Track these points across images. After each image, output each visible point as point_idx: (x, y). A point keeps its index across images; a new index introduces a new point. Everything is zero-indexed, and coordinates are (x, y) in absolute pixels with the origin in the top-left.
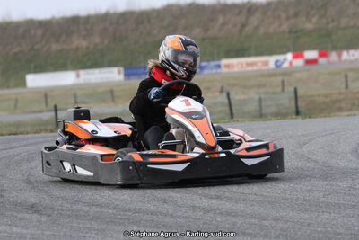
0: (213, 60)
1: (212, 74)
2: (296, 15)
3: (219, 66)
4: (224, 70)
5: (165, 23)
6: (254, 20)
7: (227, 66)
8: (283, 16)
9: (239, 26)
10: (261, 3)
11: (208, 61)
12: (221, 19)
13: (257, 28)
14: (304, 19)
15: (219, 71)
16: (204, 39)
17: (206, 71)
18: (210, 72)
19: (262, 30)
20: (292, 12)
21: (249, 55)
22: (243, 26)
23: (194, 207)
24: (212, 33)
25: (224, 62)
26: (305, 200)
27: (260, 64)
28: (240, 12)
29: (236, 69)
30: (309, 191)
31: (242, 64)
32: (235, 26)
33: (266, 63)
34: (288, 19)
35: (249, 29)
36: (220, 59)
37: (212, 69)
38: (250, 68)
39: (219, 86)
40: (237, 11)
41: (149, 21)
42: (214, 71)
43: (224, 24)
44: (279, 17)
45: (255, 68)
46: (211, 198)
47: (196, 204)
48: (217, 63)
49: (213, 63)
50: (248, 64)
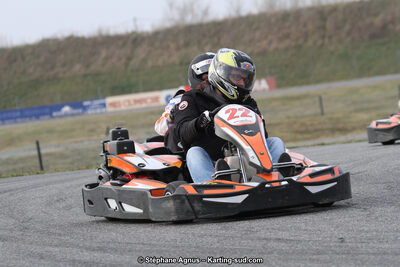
0: (97, 98)
1: (96, 114)
2: (187, 45)
3: (104, 105)
4: (110, 109)
5: (42, 59)
6: (141, 53)
7: (113, 105)
8: (172, 46)
9: (124, 60)
10: (147, 33)
11: (92, 100)
12: (104, 53)
13: (144, 61)
14: (195, 48)
15: (104, 110)
16: (85, 76)
17: (90, 112)
18: (93, 111)
19: (150, 63)
20: (182, 42)
21: (137, 92)
22: (129, 59)
23: (74, 261)
24: (93, 68)
25: (110, 100)
26: (198, 247)
27: (149, 101)
28: (124, 44)
29: (123, 108)
30: (202, 236)
31: (129, 101)
32: (120, 59)
33: (156, 99)
34: (178, 49)
35: (134, 63)
36: (104, 97)
37: (95, 108)
38: (138, 106)
39: (104, 127)
40: (120, 43)
41: (23, 58)
42: (98, 111)
43: (107, 58)
44: (168, 47)
45: (144, 105)
46: (94, 250)
47: (77, 257)
48: (102, 101)
49: (97, 102)
50: (136, 101)
